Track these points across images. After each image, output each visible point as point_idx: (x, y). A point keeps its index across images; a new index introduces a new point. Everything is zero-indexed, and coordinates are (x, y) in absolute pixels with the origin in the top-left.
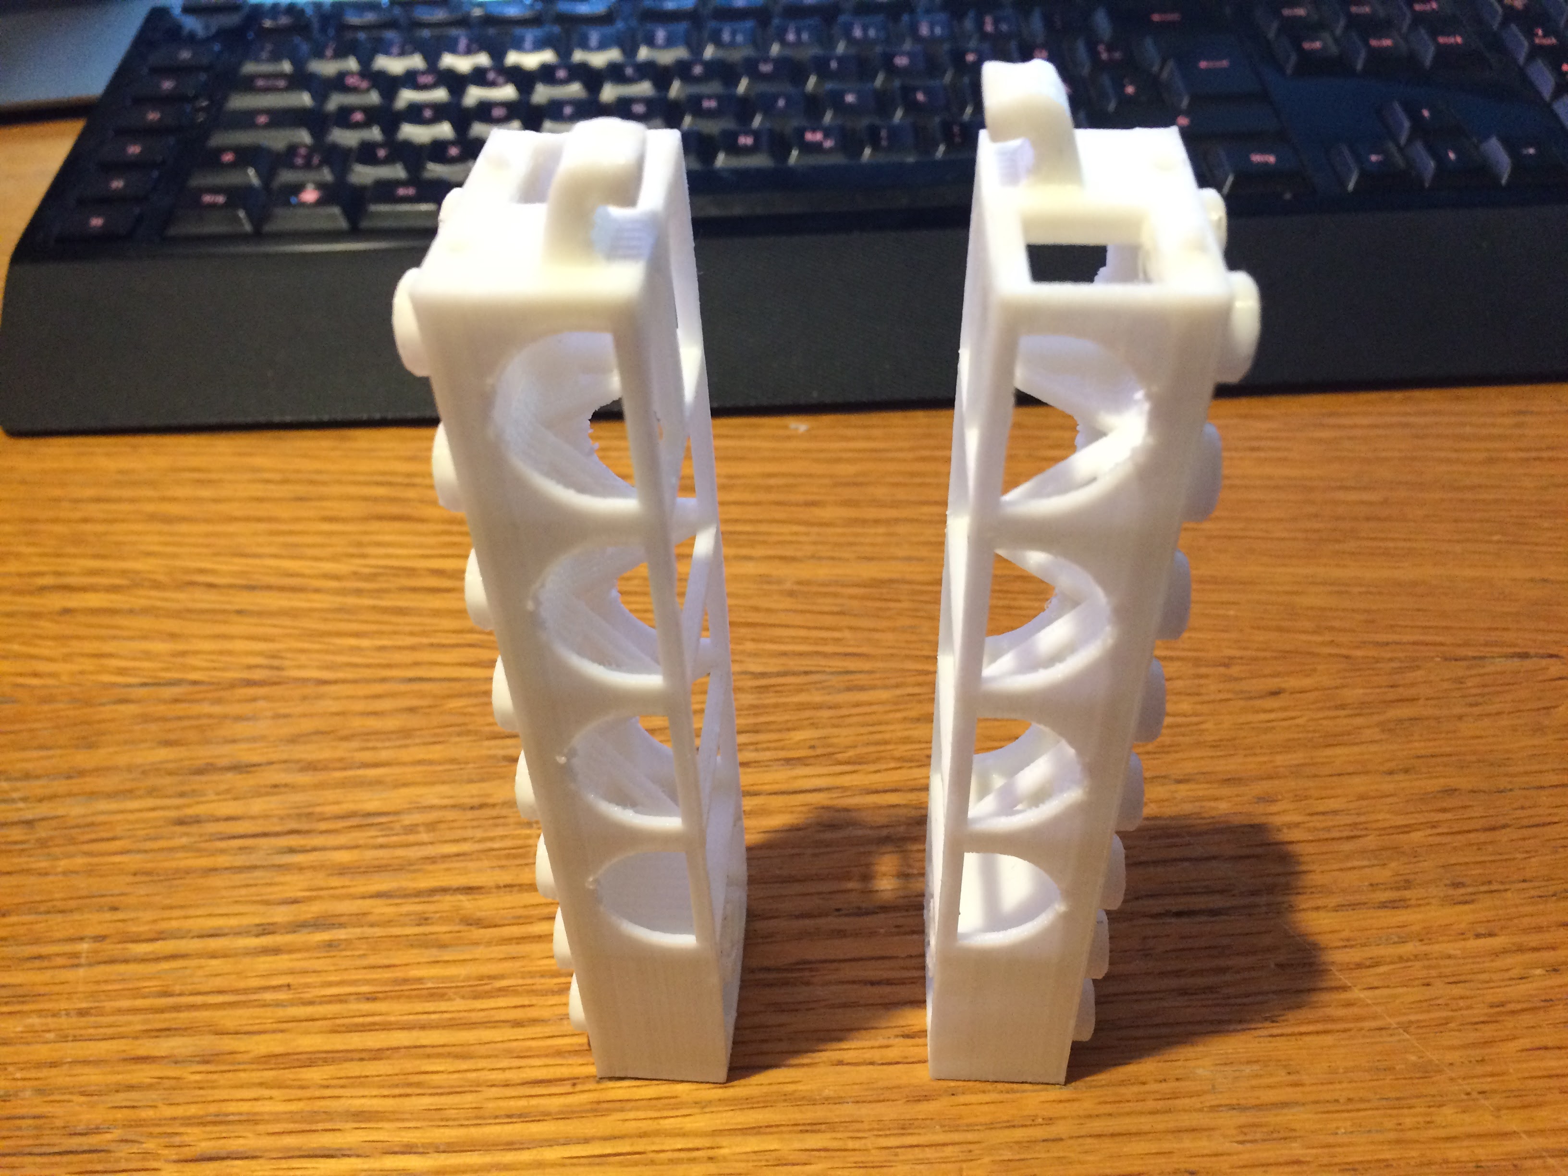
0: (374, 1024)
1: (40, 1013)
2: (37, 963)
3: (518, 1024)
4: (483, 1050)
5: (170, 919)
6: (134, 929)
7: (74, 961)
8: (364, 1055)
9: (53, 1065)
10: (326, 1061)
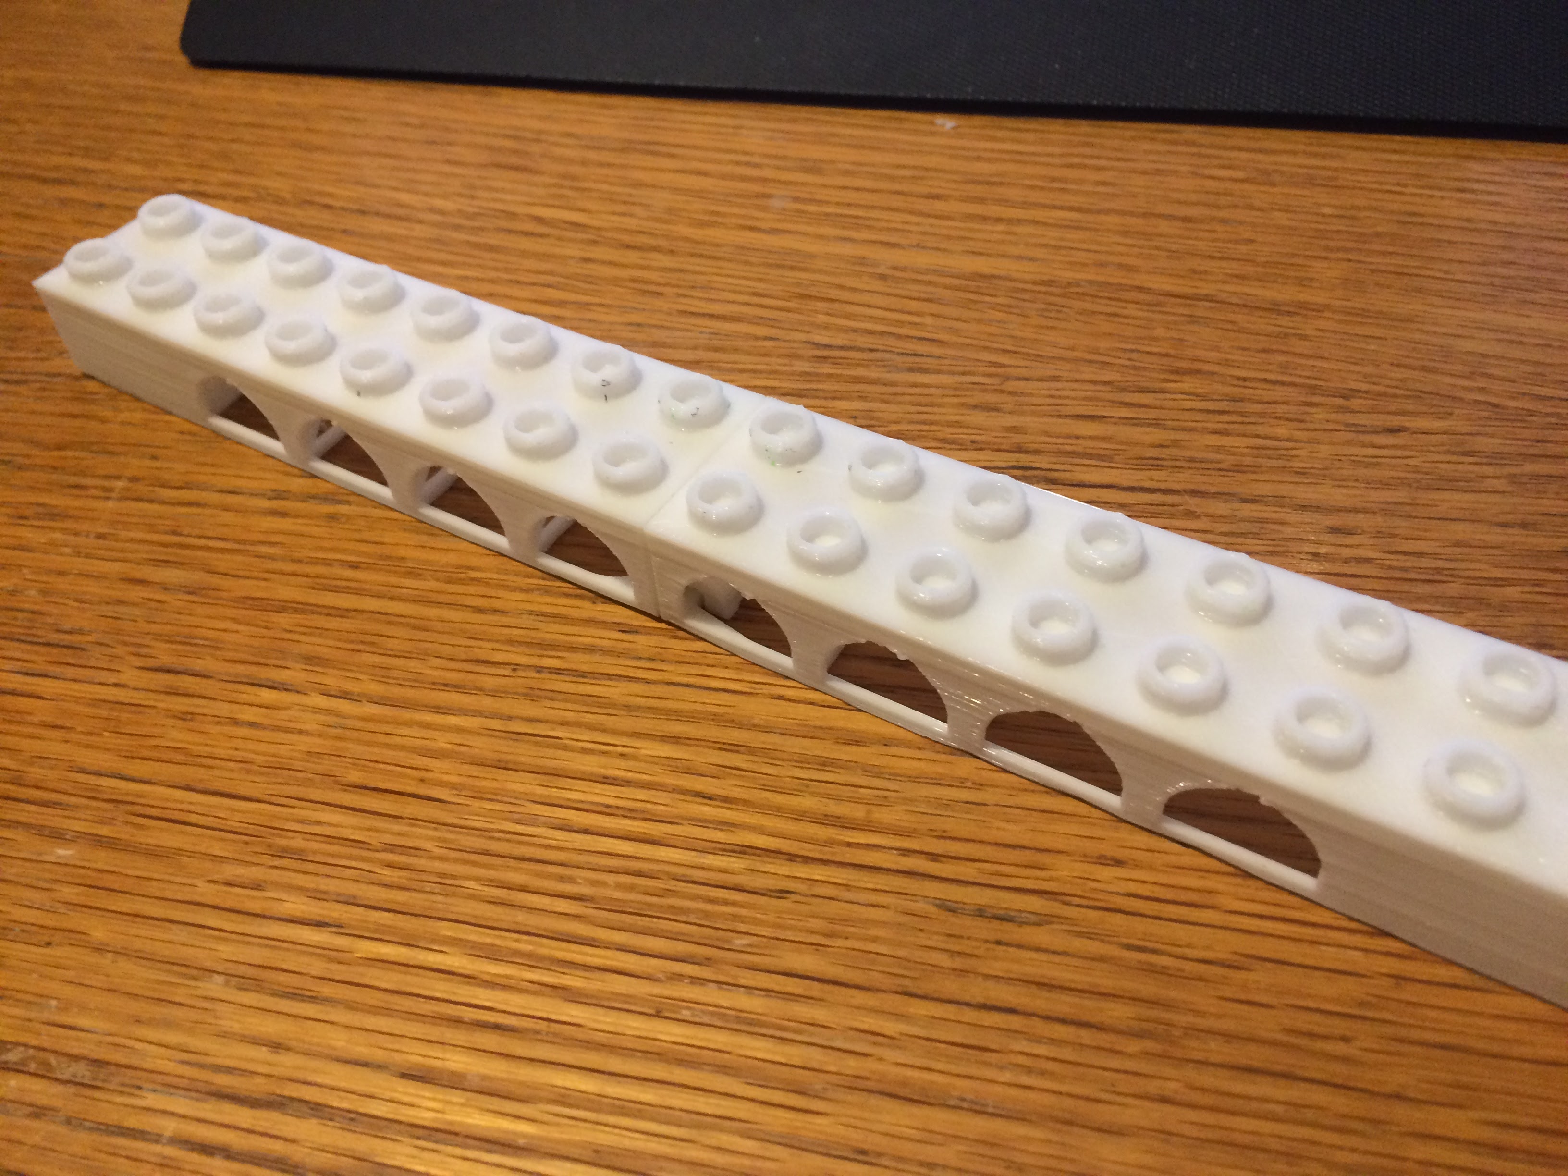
0: (348, 587)
1: (63, 530)
2: (75, 492)
3: (480, 610)
4: (439, 626)
5: (200, 473)
6: (166, 476)
7: (107, 493)
8: (332, 612)
9: (61, 573)
10: (296, 610)
